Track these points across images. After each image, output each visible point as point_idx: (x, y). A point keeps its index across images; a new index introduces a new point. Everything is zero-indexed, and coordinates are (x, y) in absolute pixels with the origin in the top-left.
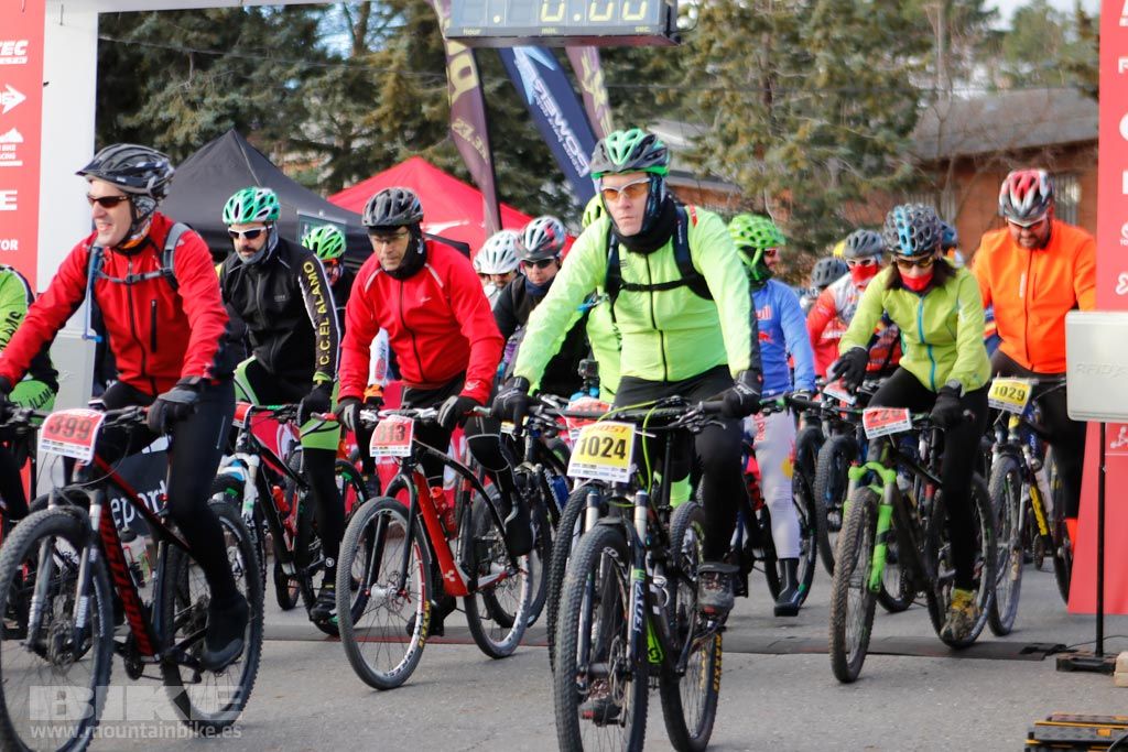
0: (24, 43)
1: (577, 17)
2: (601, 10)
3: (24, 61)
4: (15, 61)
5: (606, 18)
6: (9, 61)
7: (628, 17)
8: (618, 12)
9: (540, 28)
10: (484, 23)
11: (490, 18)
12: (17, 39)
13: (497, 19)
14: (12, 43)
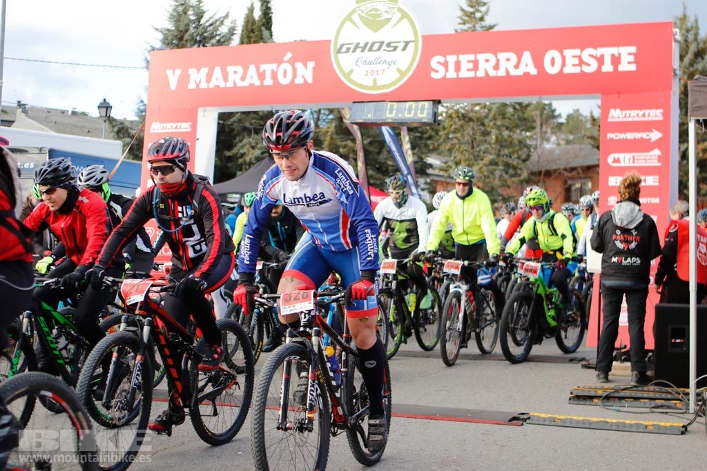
0: (190, 124)
1: (400, 115)
2: (409, 112)
3: (190, 130)
4: (187, 130)
5: (411, 116)
6: (184, 130)
7: (420, 116)
8: (416, 113)
9: (386, 120)
10: (363, 118)
11: (367, 116)
12: (187, 121)
13: (369, 116)
14: (185, 124)
